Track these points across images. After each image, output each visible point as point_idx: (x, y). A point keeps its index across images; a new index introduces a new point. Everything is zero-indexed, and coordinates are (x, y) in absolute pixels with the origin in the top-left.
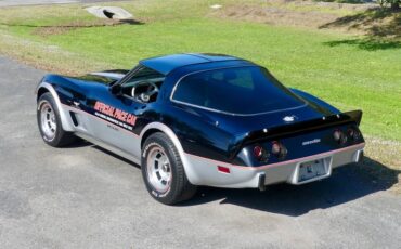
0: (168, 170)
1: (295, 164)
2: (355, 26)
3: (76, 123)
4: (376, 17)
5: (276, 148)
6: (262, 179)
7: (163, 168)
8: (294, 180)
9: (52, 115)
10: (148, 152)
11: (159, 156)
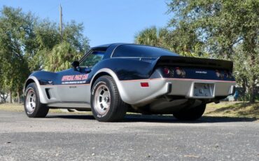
0: (108, 101)
1: (191, 82)
2: (227, 112)
3: (49, 97)
4: (241, 107)
5: (179, 72)
6: (170, 86)
7: (105, 99)
8: (191, 94)
9: (34, 98)
10: (95, 90)
11: (102, 93)
